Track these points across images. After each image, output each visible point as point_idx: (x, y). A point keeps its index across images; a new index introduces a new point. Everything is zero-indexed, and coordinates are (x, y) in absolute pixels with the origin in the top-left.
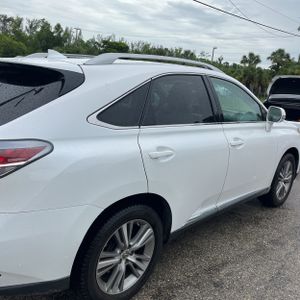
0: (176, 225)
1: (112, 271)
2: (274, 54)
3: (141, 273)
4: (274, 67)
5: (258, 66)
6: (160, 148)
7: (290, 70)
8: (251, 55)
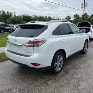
0: (67, 56)
1: (56, 66)
2: (75, 16)
3: (61, 67)
4: (75, 20)
5: (70, 19)
6: (63, 40)
7: (80, 20)
8: (68, 16)
